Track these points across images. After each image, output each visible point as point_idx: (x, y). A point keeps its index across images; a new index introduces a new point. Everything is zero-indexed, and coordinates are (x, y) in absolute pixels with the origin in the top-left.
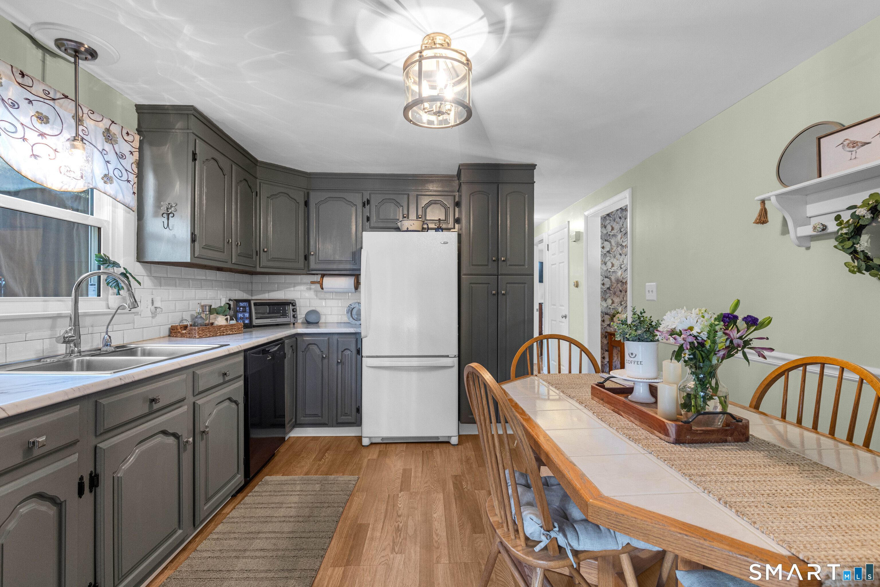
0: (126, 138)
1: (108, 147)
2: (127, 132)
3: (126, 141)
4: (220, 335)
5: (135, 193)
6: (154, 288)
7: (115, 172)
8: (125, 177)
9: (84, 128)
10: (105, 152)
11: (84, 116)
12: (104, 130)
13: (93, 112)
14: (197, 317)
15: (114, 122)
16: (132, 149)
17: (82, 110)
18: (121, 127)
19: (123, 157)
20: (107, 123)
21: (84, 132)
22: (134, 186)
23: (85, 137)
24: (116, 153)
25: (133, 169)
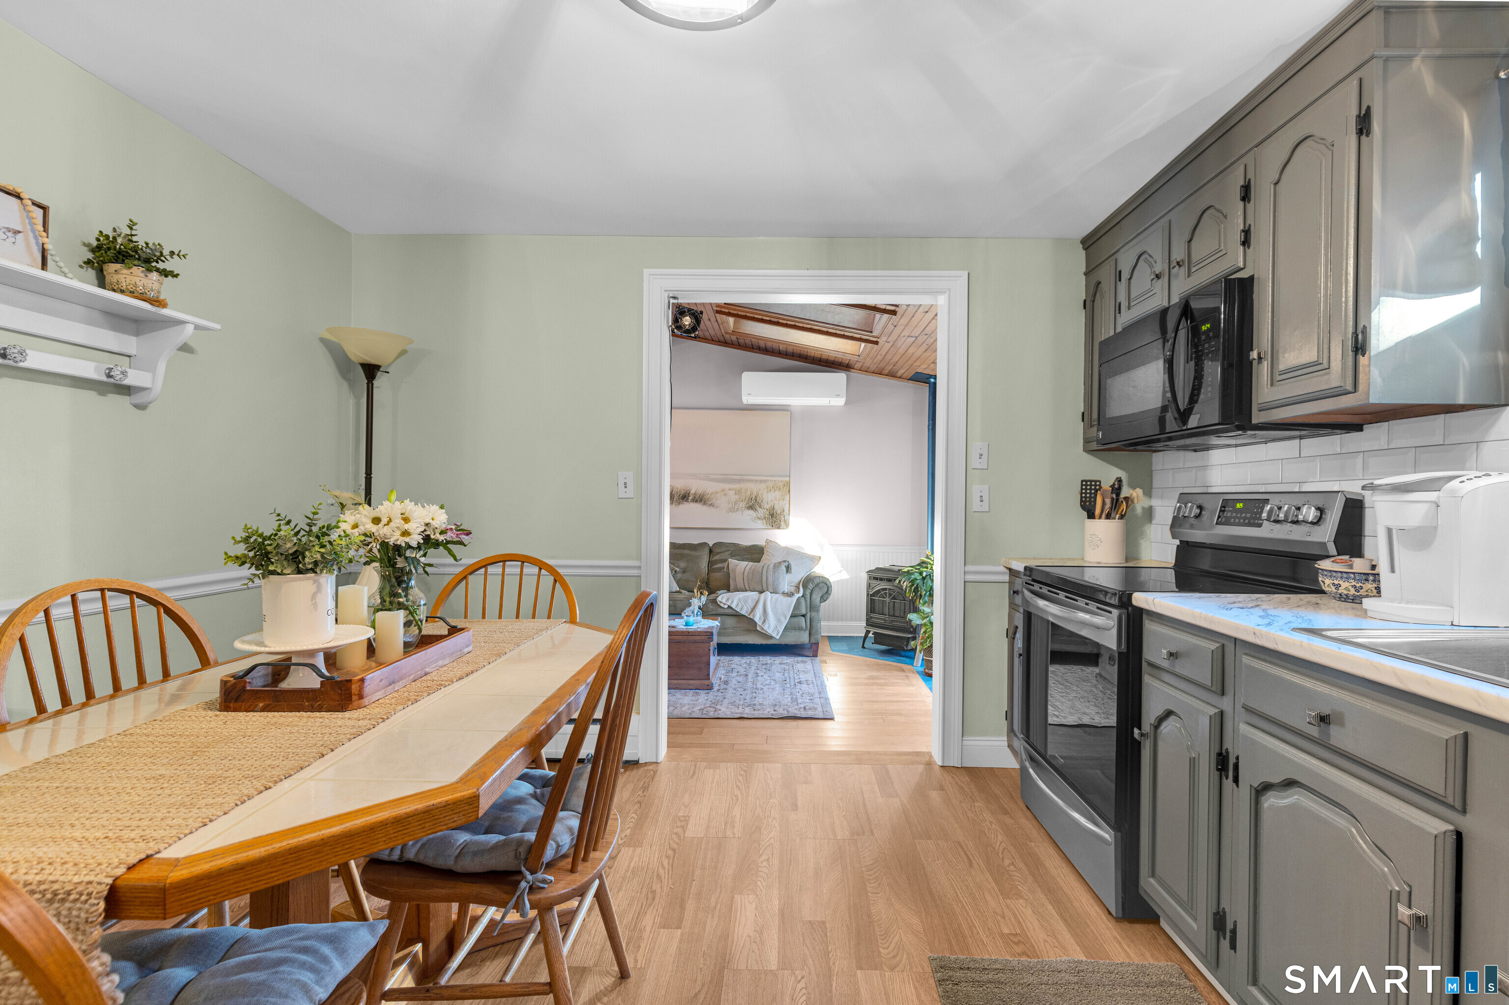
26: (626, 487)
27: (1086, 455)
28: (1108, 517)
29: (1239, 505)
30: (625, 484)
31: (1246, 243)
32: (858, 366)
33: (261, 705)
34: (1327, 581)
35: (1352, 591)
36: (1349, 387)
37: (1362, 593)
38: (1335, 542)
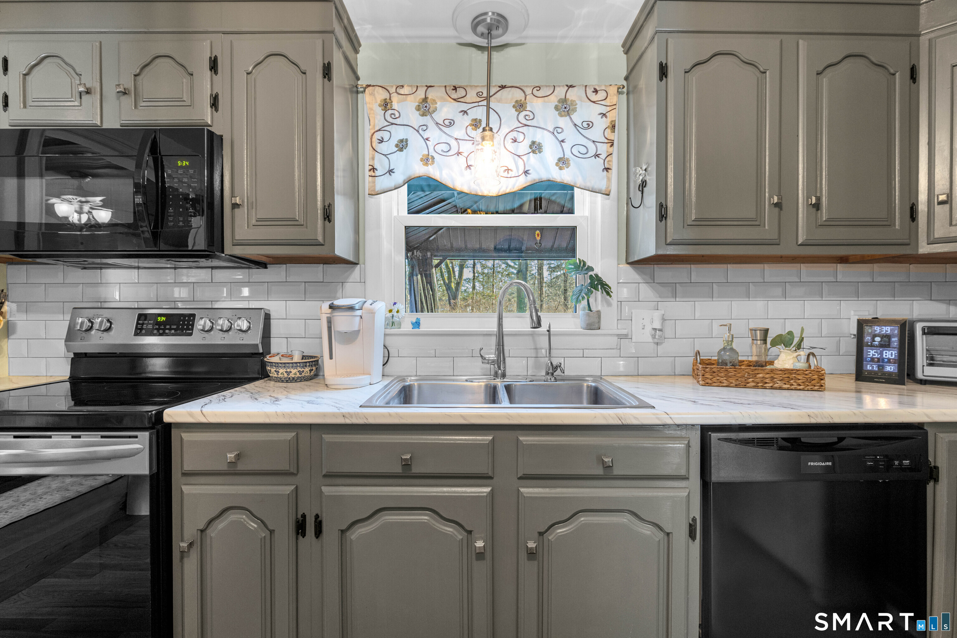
0: (594, 97)
1: (564, 122)
2: (595, 89)
3: (594, 102)
4: (756, 387)
5: (609, 169)
6: (660, 299)
7: (575, 151)
8: (592, 152)
9: (528, 113)
10: (559, 130)
11: (527, 97)
12: (557, 103)
13: (539, 88)
14: (724, 349)
15: (571, 86)
16: (604, 110)
17: (524, 92)
18: (584, 88)
19: (590, 125)
20: (560, 92)
21: (527, 117)
22: (608, 159)
23: (528, 123)
24: (575, 125)
25: (606, 136)
29: (161, 319)
37: (303, 375)
38: (262, 343)
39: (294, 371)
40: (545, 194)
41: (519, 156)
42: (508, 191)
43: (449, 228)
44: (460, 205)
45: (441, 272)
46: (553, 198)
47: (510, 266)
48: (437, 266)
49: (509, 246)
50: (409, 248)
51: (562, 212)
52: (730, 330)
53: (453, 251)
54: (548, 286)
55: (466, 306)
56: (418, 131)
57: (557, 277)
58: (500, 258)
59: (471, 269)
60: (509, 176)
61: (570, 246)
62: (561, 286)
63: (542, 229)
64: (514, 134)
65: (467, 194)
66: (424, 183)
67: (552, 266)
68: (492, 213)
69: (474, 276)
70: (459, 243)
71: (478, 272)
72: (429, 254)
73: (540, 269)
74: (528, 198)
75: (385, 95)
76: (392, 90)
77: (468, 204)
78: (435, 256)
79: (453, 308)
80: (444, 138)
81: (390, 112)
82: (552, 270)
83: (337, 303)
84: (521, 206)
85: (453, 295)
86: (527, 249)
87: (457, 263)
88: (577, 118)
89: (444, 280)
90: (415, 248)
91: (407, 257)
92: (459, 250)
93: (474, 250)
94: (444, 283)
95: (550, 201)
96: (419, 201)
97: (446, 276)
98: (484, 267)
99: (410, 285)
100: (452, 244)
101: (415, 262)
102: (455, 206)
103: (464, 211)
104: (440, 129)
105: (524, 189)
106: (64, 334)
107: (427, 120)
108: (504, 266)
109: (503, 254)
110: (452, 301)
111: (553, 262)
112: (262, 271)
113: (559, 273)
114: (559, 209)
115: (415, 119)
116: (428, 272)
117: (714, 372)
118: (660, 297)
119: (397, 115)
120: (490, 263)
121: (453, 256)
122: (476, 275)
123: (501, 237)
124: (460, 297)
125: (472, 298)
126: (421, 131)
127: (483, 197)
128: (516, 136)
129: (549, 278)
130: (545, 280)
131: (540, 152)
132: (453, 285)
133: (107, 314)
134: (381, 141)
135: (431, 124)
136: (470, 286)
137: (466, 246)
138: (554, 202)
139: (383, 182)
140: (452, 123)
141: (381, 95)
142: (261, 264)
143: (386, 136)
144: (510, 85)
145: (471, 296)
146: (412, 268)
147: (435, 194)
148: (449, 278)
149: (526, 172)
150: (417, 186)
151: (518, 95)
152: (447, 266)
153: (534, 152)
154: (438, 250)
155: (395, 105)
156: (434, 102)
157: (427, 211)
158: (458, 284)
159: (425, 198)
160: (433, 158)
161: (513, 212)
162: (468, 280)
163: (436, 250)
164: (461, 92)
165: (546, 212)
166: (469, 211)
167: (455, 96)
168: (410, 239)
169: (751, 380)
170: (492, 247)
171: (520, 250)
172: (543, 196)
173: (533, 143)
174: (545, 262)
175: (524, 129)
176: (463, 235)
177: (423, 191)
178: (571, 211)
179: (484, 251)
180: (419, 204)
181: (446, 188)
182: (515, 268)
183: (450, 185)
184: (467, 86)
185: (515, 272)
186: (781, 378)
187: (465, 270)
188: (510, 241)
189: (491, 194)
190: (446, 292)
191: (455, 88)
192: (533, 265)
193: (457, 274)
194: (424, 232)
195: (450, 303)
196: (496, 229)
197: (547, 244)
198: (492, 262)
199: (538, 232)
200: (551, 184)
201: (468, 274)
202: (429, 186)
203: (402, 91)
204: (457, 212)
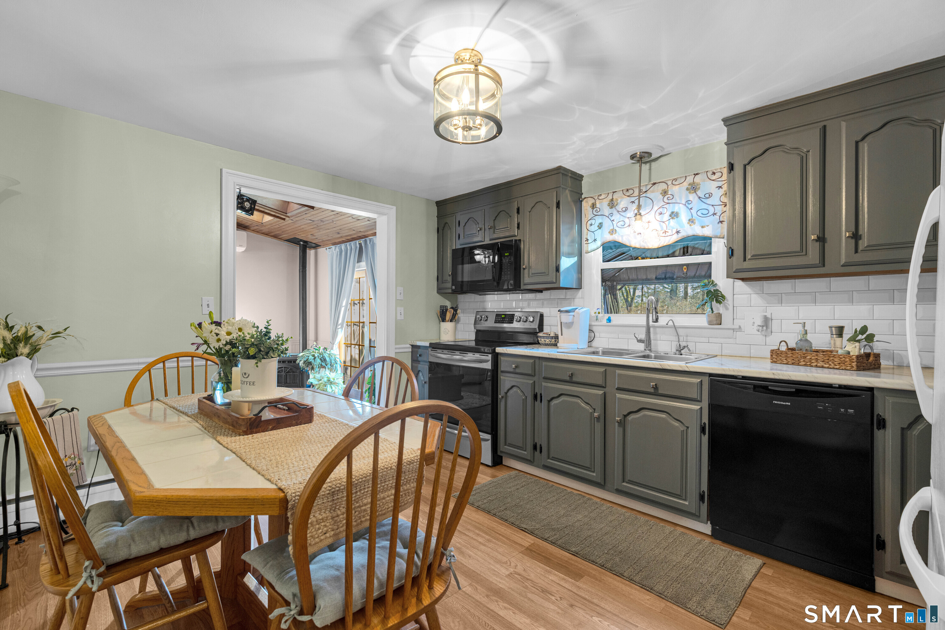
0: (713, 178)
1: (692, 197)
2: (713, 172)
3: (713, 180)
5: (723, 221)
6: (767, 305)
7: (699, 213)
8: (711, 212)
9: (669, 196)
10: (689, 202)
11: (669, 187)
12: (688, 186)
13: (676, 180)
14: (801, 340)
15: (697, 174)
16: (720, 184)
17: (667, 184)
18: (706, 173)
19: (710, 195)
20: (690, 179)
21: (669, 198)
22: (722, 215)
23: (670, 201)
24: (699, 198)
25: (722, 200)
26: (208, 307)
27: (437, 294)
28: (451, 321)
29: (503, 316)
30: (208, 305)
31: (518, 227)
32: (252, 228)
33: (270, 427)
34: (542, 340)
35: (549, 342)
36: (554, 281)
37: (552, 342)
38: (539, 328)
39: (547, 340)
40: (691, 244)
41: (663, 222)
42: (665, 244)
43: (627, 268)
44: (634, 255)
45: (622, 293)
46: (696, 246)
47: (666, 288)
48: (620, 289)
49: (665, 277)
50: (604, 280)
51: (702, 254)
52: (804, 326)
53: (630, 281)
54: (691, 298)
55: (637, 310)
56: (608, 217)
57: (698, 293)
58: (659, 283)
59: (640, 290)
60: (666, 235)
61: (707, 274)
62: (700, 298)
63: (688, 265)
64: (661, 210)
65: (638, 248)
66: (612, 245)
67: (694, 286)
68: (655, 258)
69: (642, 294)
70: (634, 276)
71: (645, 292)
72: (615, 283)
73: (686, 288)
74: (679, 247)
75: (594, 201)
76: (596, 198)
77: (639, 254)
78: (619, 284)
79: (629, 311)
80: (622, 218)
81: (595, 209)
82: (694, 289)
83: (562, 309)
84: (674, 252)
85: (629, 305)
86: (677, 277)
87: (632, 287)
88: (700, 193)
89: (624, 297)
90: (607, 281)
91: (602, 285)
92: (633, 280)
93: (643, 280)
94: (624, 298)
95: (694, 248)
96: (609, 255)
97: (625, 294)
98: (648, 289)
99: (604, 300)
100: (629, 277)
101: (607, 288)
102: (631, 256)
103: (637, 258)
104: (620, 214)
105: (677, 242)
106: (473, 322)
107: (614, 211)
108: (661, 288)
109: (661, 281)
110: (629, 308)
111: (695, 284)
112: (540, 294)
113: (699, 290)
114: (701, 252)
115: (606, 210)
116: (614, 293)
117: (778, 354)
118: (768, 303)
119: (598, 210)
120: (652, 287)
121: (629, 284)
122: (644, 293)
123: (660, 271)
124: (633, 305)
125: (641, 306)
126: (610, 217)
127: (649, 249)
128: (662, 211)
129: (692, 293)
130: (689, 295)
131: (677, 217)
132: (629, 299)
133: (487, 314)
134: (591, 225)
135: (615, 212)
136: (640, 300)
137: (638, 278)
138: (697, 248)
139: (592, 246)
140: (626, 209)
141: (591, 201)
142: (540, 291)
143: (593, 221)
144: (659, 181)
145: (640, 305)
146: (605, 291)
147: (619, 250)
148: (627, 296)
149: (678, 232)
150: (608, 247)
151: (663, 186)
152: (626, 289)
153: (672, 218)
154: (620, 281)
155: (598, 205)
156: (617, 200)
157: (614, 260)
158: (632, 299)
159: (612, 253)
160: (616, 230)
161: (668, 256)
162: (639, 296)
163: (619, 281)
164: (631, 191)
165: (691, 255)
166: (640, 258)
167: (628, 194)
168: (604, 276)
169: (802, 360)
170: (654, 277)
171: (672, 278)
172: (689, 245)
173: (673, 213)
174: (689, 284)
175: (667, 206)
176: (636, 272)
177: (612, 249)
178: (709, 253)
179: (649, 280)
180: (609, 256)
181: (626, 246)
182: (669, 289)
183: (628, 244)
184: (634, 188)
185: (669, 291)
186: (823, 360)
187: (637, 291)
188: (666, 273)
189: (654, 247)
190: (625, 303)
191: (628, 190)
192: (681, 286)
193: (632, 293)
194: (612, 272)
195: (627, 309)
196: (656, 267)
197: (691, 273)
198: (654, 286)
199: (685, 267)
200: (695, 238)
201: (638, 293)
202: (615, 246)
203: (600, 198)
204: (632, 259)
